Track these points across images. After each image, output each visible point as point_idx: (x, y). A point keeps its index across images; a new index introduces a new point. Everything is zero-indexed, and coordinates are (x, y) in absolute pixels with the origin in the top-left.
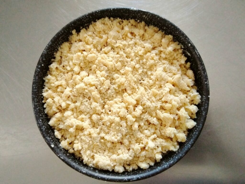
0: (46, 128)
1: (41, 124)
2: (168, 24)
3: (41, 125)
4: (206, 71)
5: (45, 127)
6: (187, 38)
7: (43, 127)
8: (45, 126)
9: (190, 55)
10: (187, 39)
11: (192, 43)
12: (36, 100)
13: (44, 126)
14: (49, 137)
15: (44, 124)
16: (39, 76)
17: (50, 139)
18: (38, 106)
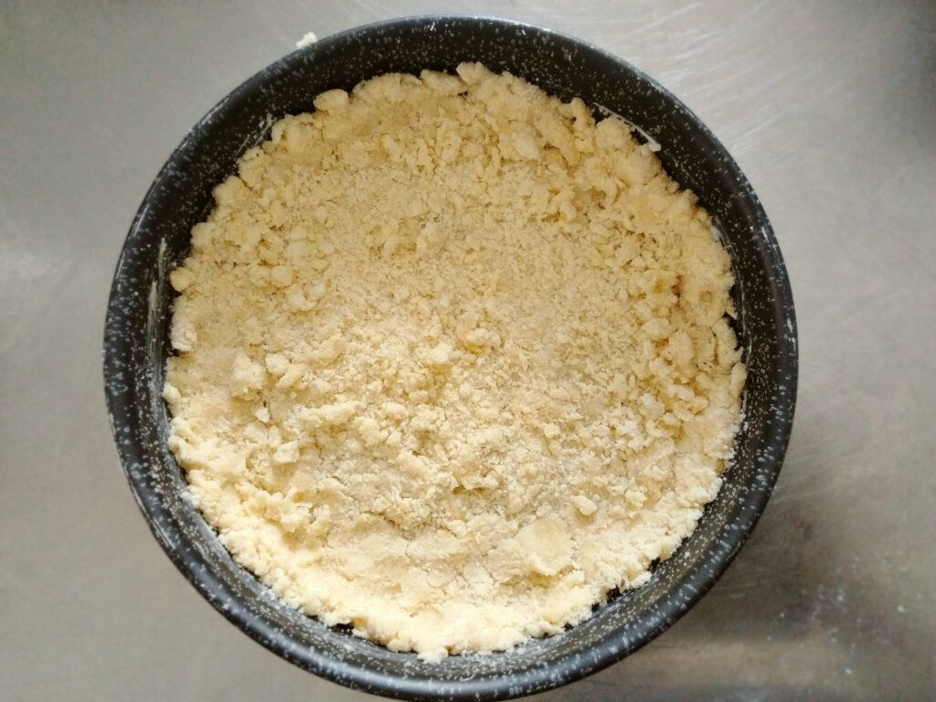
0: (759, 451)
1: (763, 473)
2: (119, 386)
3: (766, 471)
4: (176, 151)
5: (758, 454)
6: (119, 289)
7: (767, 459)
8: (756, 458)
9: (163, 239)
10: (119, 286)
11: (122, 261)
12: (716, 557)
13: (761, 459)
14: (772, 415)
15: (753, 467)
16: (640, 621)
17: (777, 407)
18: (725, 535)
